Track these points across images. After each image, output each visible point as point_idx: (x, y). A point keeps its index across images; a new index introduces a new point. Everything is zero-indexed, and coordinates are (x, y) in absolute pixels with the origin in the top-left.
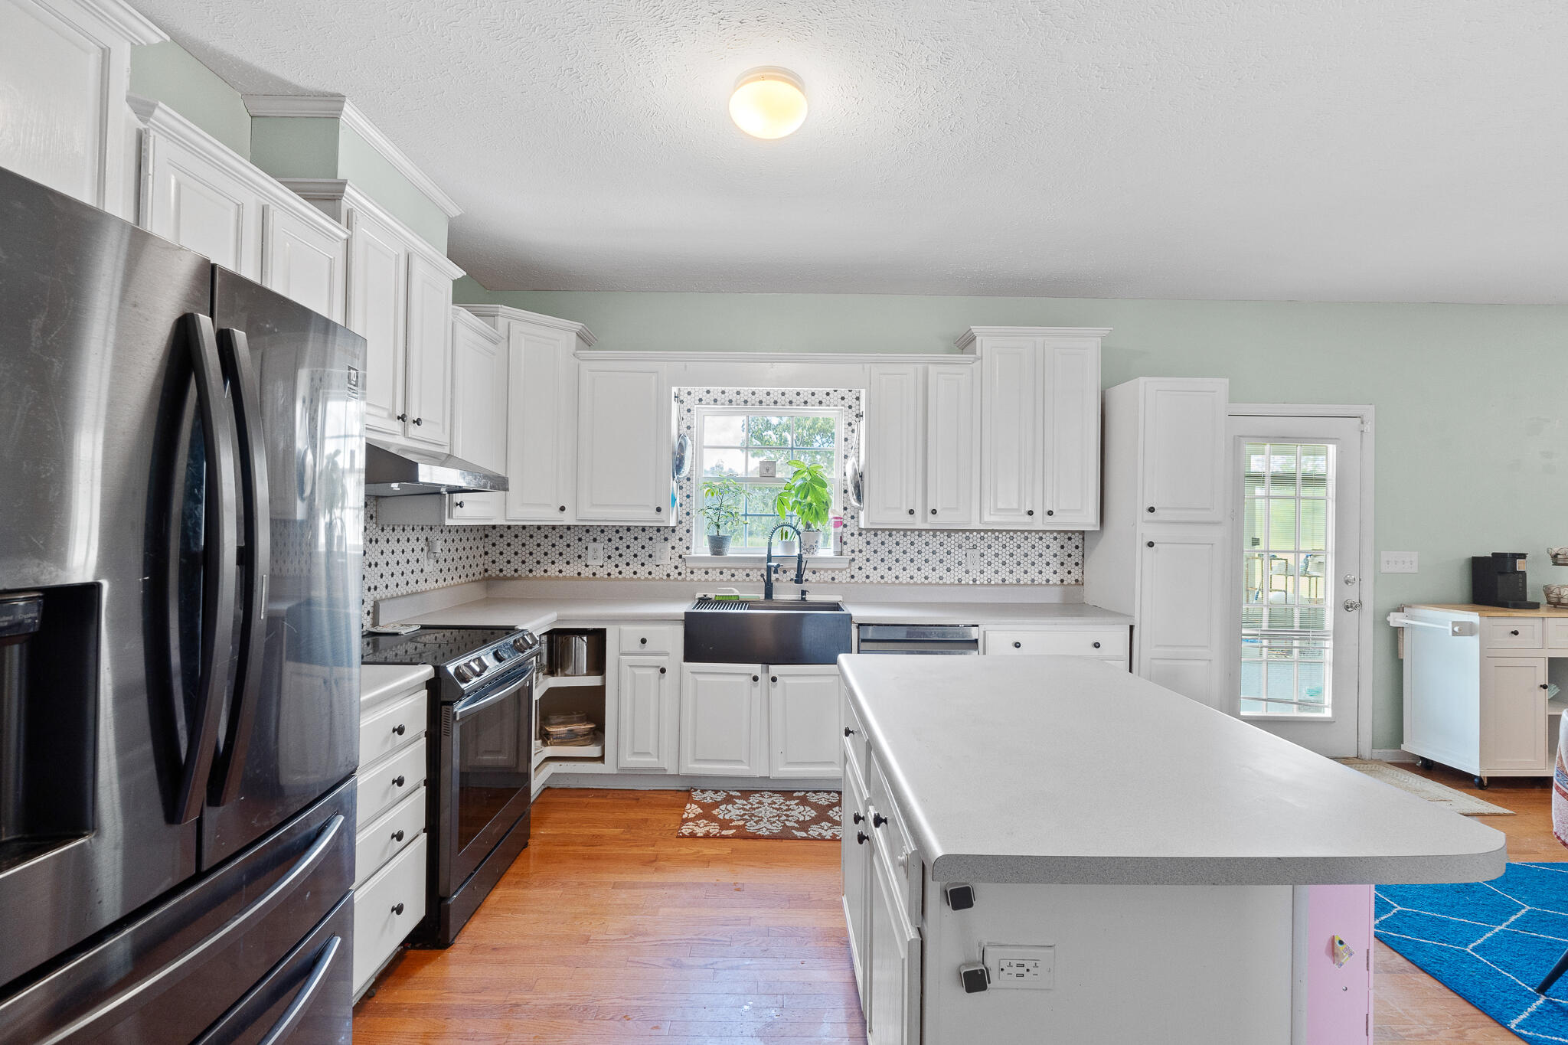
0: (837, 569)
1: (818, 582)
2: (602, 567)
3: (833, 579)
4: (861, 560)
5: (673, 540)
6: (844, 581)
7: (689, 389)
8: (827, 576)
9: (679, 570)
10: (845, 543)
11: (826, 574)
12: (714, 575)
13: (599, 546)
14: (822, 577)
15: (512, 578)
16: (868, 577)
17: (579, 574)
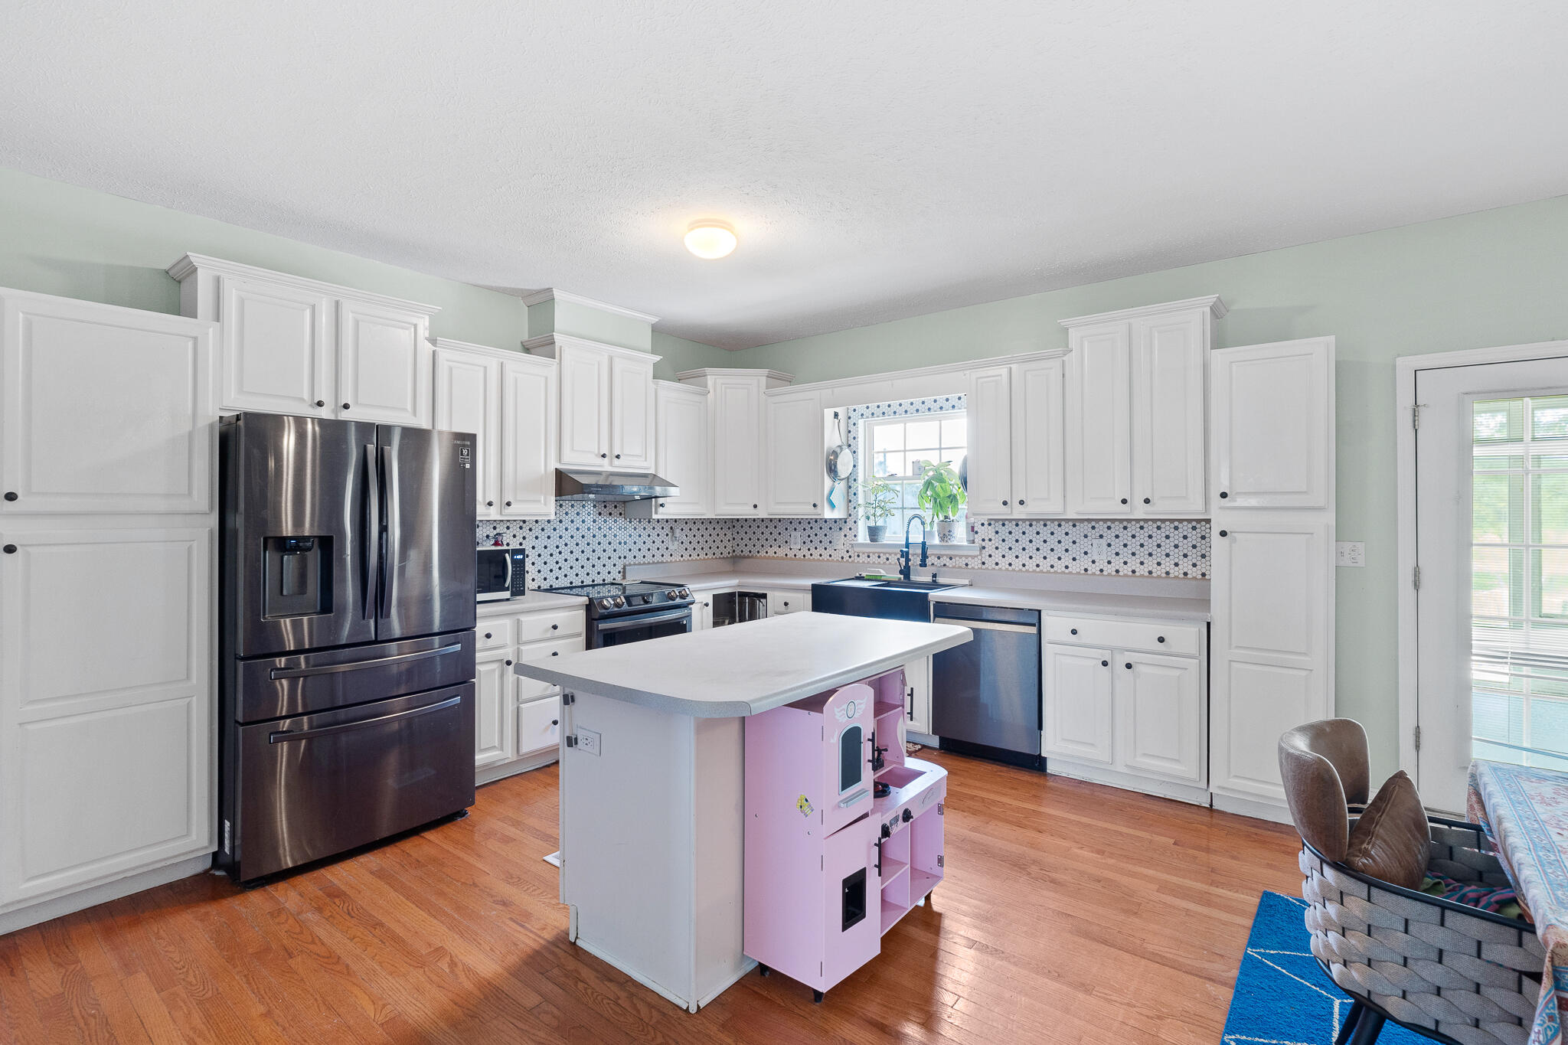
0: (970, 556)
1: (954, 567)
2: (800, 550)
3: (967, 565)
4: (990, 547)
5: (845, 530)
6: (976, 567)
7: (855, 407)
8: (962, 562)
9: (850, 554)
10: (977, 533)
11: (961, 561)
12: (874, 558)
13: (798, 534)
14: (957, 563)
15: (748, 557)
16: (997, 564)
17: (786, 555)
